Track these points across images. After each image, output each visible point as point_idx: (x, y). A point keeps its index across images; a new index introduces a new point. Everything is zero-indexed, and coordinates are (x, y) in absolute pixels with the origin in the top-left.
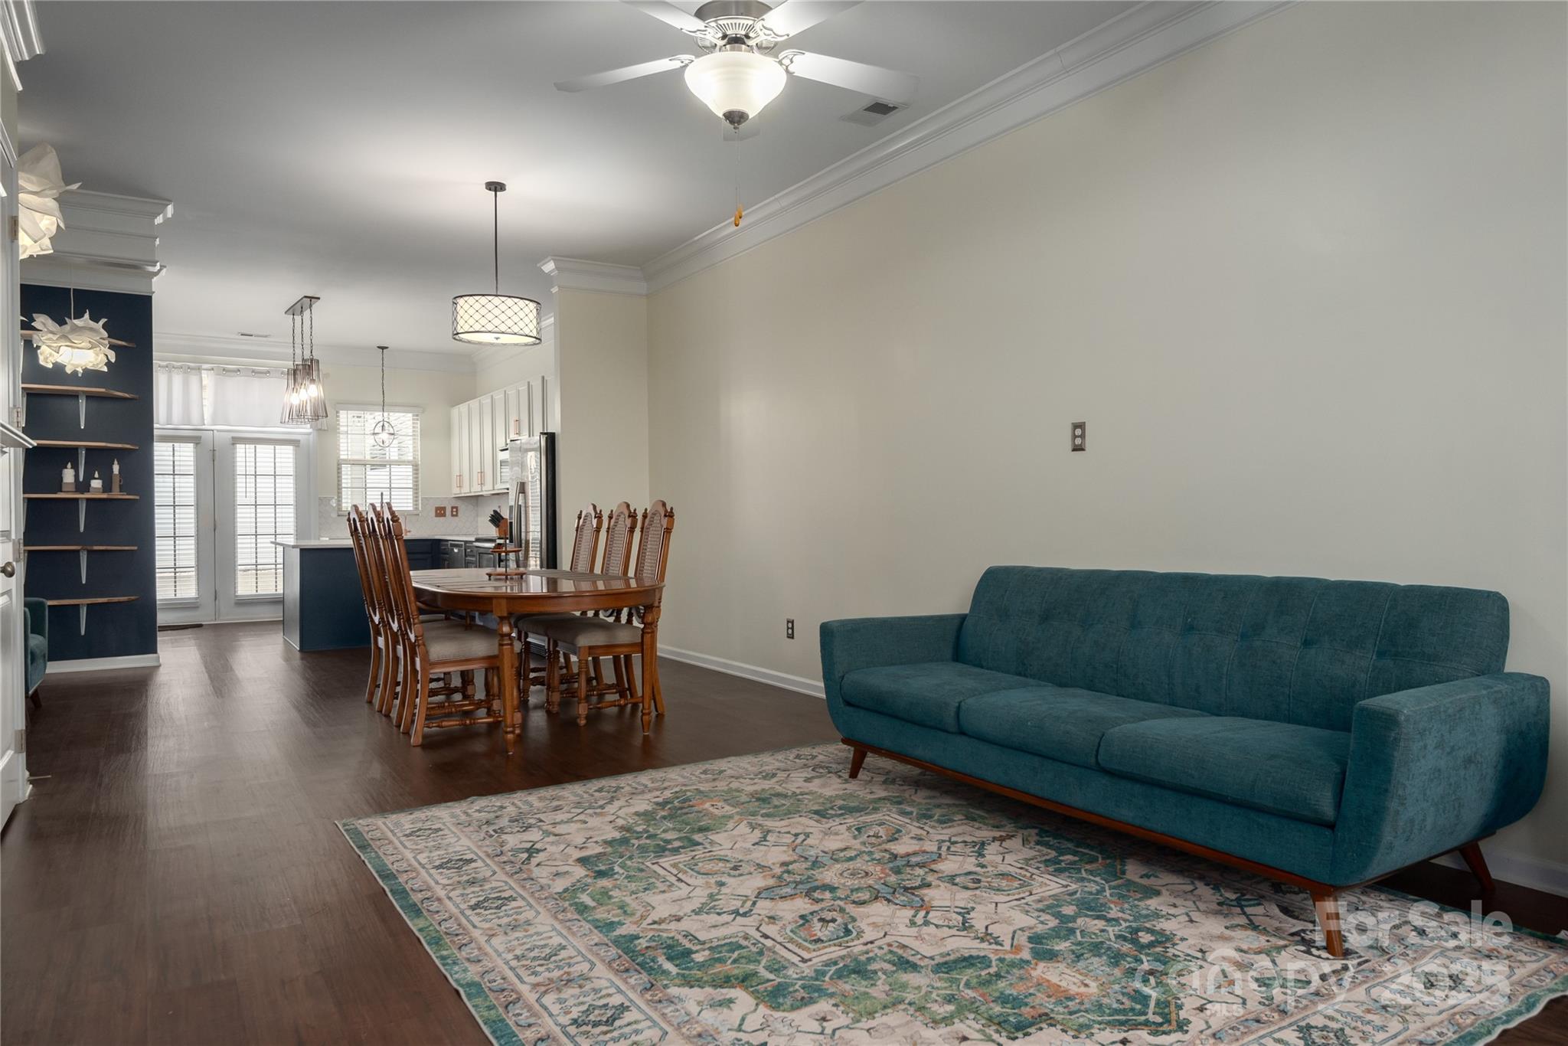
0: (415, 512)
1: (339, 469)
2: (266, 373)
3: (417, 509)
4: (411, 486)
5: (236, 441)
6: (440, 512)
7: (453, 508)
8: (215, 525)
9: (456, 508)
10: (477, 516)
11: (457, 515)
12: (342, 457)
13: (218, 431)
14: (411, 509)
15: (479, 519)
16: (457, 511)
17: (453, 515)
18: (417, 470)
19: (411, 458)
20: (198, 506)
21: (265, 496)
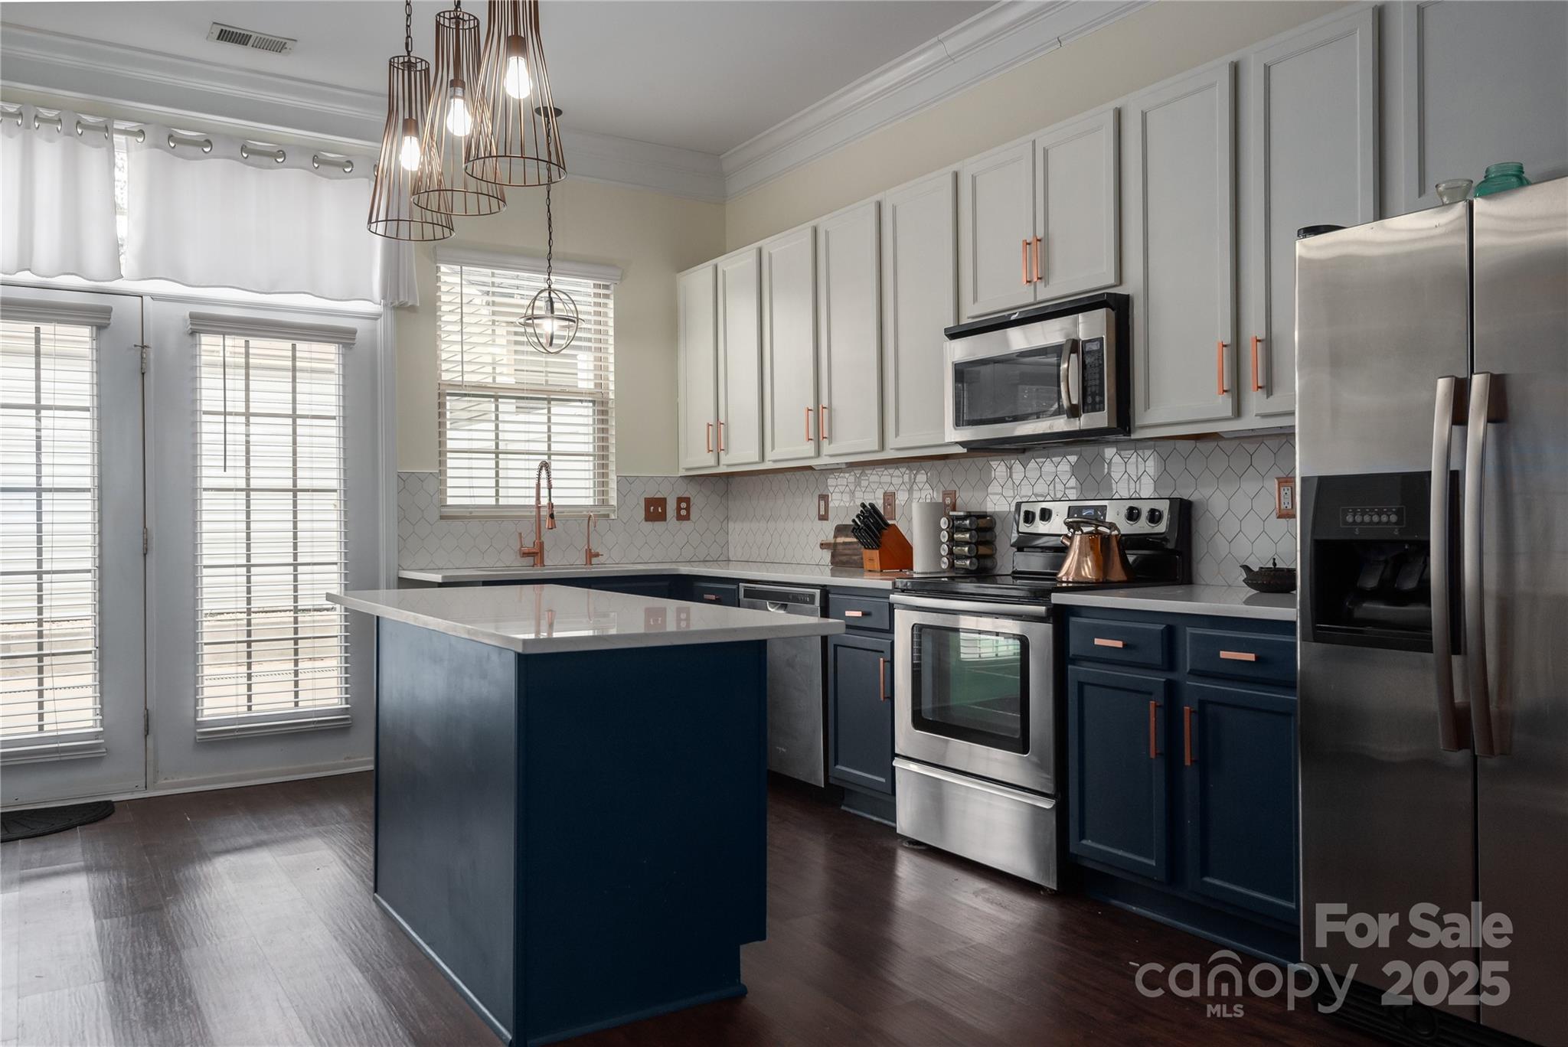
0: (603, 511)
1: (441, 405)
2: (273, 155)
3: (604, 503)
4: (590, 448)
5: (202, 324)
6: (655, 510)
7: (680, 500)
8: (146, 542)
9: (687, 500)
10: (727, 518)
11: (687, 518)
12: (445, 377)
13: (154, 297)
14: (590, 502)
15: (731, 525)
16: (688, 509)
17: (680, 518)
18: (604, 412)
19: (590, 386)
20: (102, 491)
21: (272, 470)
